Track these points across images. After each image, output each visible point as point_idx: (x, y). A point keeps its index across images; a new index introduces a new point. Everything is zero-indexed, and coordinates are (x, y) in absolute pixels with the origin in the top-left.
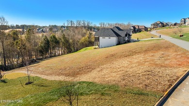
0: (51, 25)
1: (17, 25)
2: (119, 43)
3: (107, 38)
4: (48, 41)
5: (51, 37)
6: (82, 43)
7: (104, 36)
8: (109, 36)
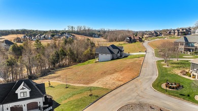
0: (52, 30)
1: (17, 30)
2: (113, 59)
3: (104, 55)
4: (58, 54)
5: (60, 51)
6: (86, 55)
7: (102, 53)
8: (106, 53)
